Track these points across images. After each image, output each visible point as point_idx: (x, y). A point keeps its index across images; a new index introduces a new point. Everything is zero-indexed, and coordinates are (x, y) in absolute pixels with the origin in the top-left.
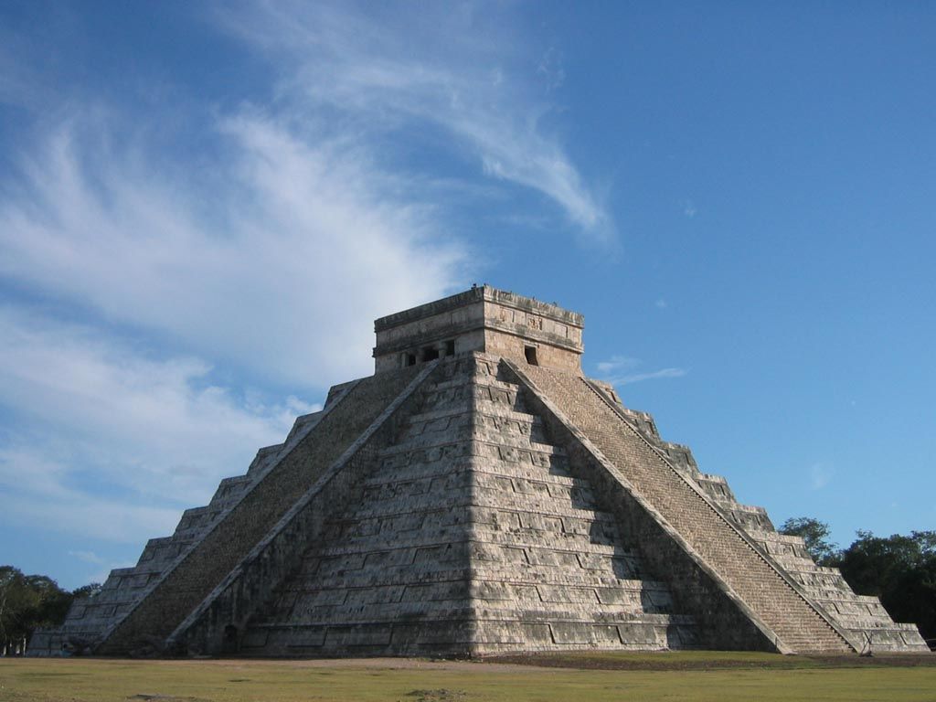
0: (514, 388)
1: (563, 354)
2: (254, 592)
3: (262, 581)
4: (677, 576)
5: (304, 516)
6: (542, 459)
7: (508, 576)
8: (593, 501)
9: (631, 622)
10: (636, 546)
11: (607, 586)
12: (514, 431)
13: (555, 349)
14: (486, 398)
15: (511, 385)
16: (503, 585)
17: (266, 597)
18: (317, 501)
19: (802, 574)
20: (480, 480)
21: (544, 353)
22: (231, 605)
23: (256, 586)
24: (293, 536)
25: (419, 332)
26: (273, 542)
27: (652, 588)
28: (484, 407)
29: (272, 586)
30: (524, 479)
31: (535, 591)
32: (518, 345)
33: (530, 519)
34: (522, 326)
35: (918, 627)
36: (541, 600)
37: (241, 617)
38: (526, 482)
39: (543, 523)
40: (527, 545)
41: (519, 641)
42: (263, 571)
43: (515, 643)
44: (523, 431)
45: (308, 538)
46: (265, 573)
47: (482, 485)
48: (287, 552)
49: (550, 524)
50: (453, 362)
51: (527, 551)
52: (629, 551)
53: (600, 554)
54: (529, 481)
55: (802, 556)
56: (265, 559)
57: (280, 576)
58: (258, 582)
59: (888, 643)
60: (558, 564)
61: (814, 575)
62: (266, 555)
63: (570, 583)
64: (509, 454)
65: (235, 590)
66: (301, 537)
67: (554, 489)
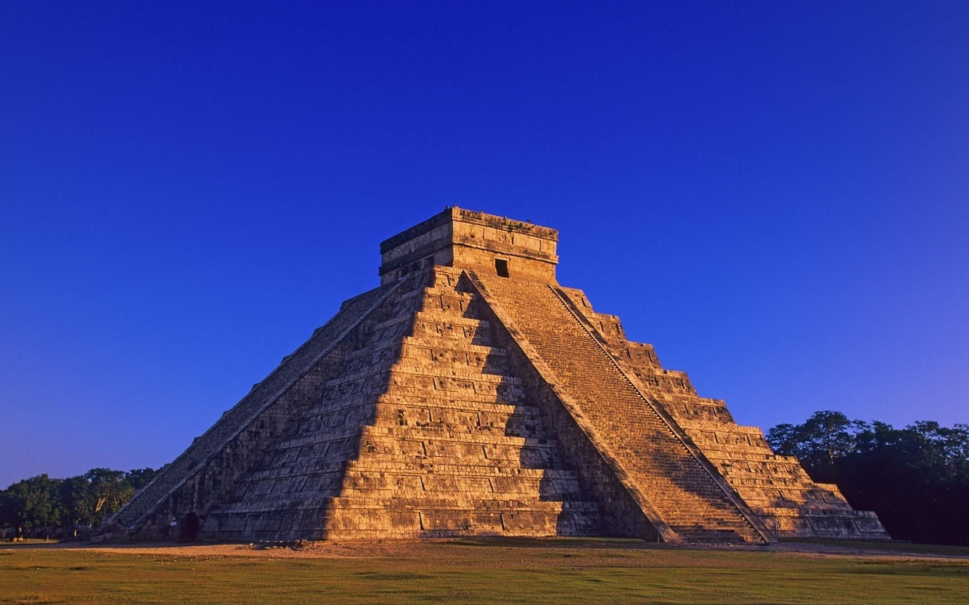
0: (468, 297)
1: (536, 266)
2: (216, 483)
3: (224, 473)
4: (585, 466)
5: (267, 415)
6: (478, 359)
7: (389, 467)
8: (523, 396)
9: (519, 509)
10: (555, 437)
11: (505, 475)
12: (457, 335)
13: (528, 261)
14: (437, 306)
15: (465, 294)
16: (382, 475)
17: (228, 487)
18: (281, 402)
19: (749, 463)
20: (398, 379)
21: (515, 265)
22: (192, 494)
23: (219, 478)
24: (257, 433)
25: (410, 251)
26: (236, 438)
27: (558, 476)
28: (429, 314)
29: (235, 478)
30: (448, 378)
31: (419, 480)
32: (488, 259)
33: (441, 414)
34: (492, 241)
35: (877, 514)
36: (424, 489)
37: (202, 505)
38: (450, 380)
39: (456, 417)
40: (427, 438)
41: (380, 528)
42: (225, 464)
43: (376, 530)
44: (467, 334)
45: (271, 434)
46: (228, 466)
47: (399, 384)
48: (250, 447)
49: (465, 418)
50: (419, 276)
51: (426, 443)
52: (546, 442)
53: (510, 445)
54: (454, 380)
55: (758, 445)
56: (228, 454)
57: (243, 469)
58: (220, 473)
59: (836, 530)
60: (460, 456)
61: (764, 464)
62: (228, 450)
63: (461, 473)
64: (441, 355)
65: (197, 481)
66: (264, 434)
67: (480, 387)
